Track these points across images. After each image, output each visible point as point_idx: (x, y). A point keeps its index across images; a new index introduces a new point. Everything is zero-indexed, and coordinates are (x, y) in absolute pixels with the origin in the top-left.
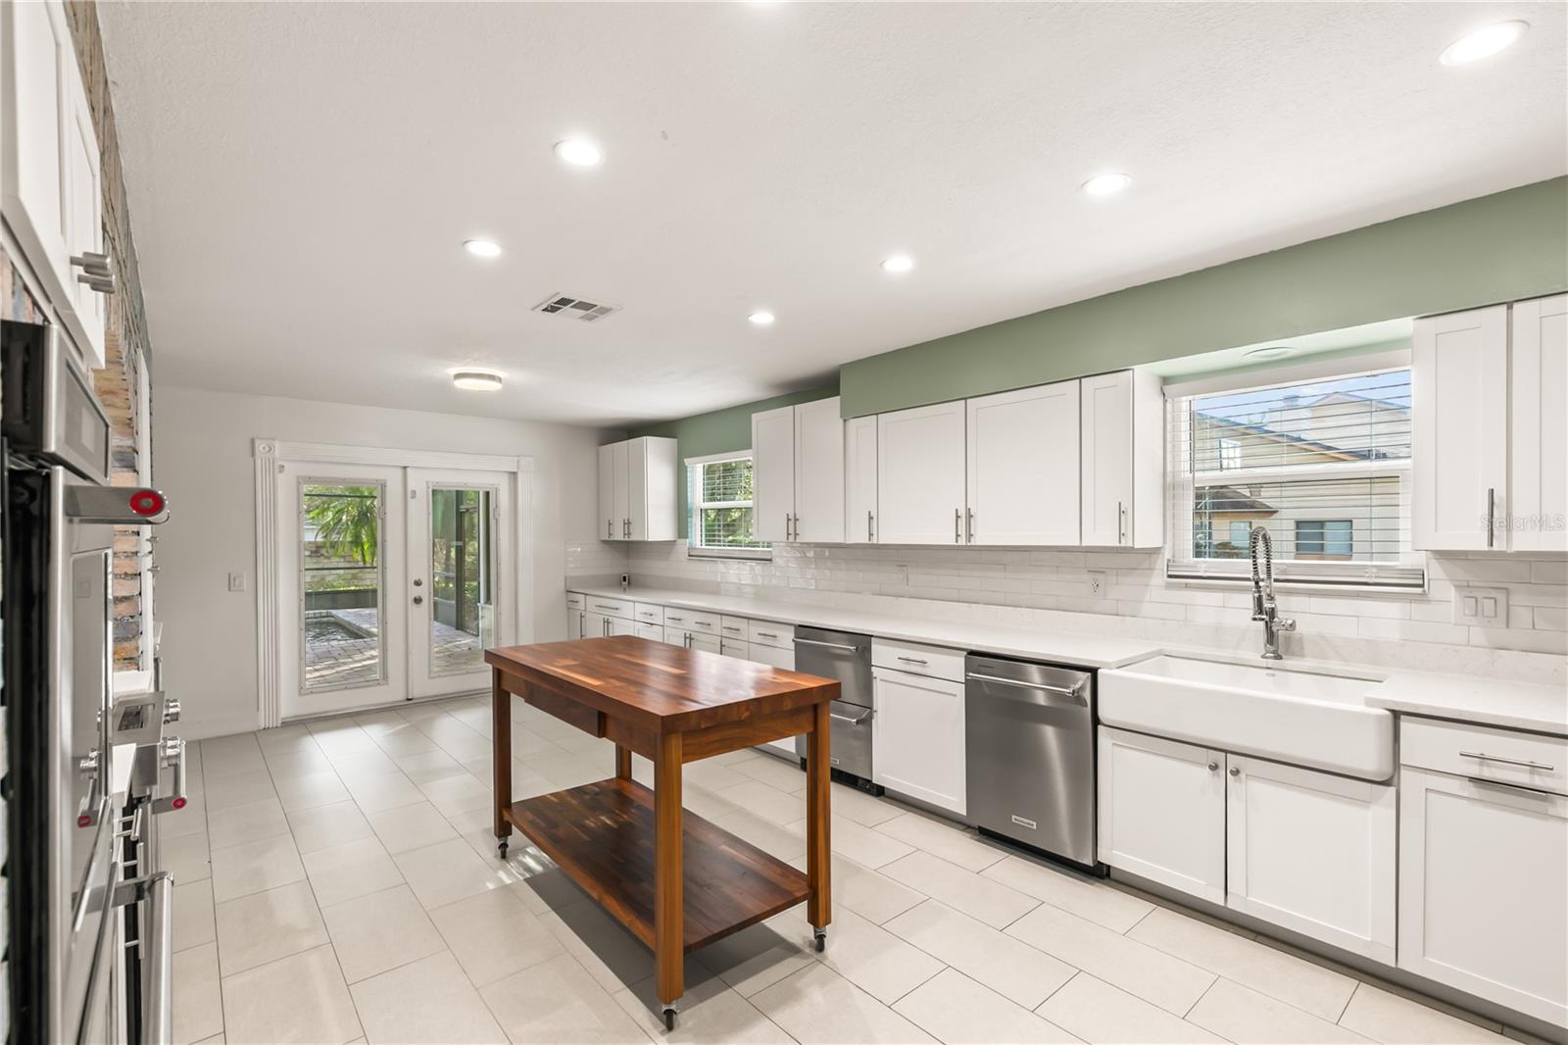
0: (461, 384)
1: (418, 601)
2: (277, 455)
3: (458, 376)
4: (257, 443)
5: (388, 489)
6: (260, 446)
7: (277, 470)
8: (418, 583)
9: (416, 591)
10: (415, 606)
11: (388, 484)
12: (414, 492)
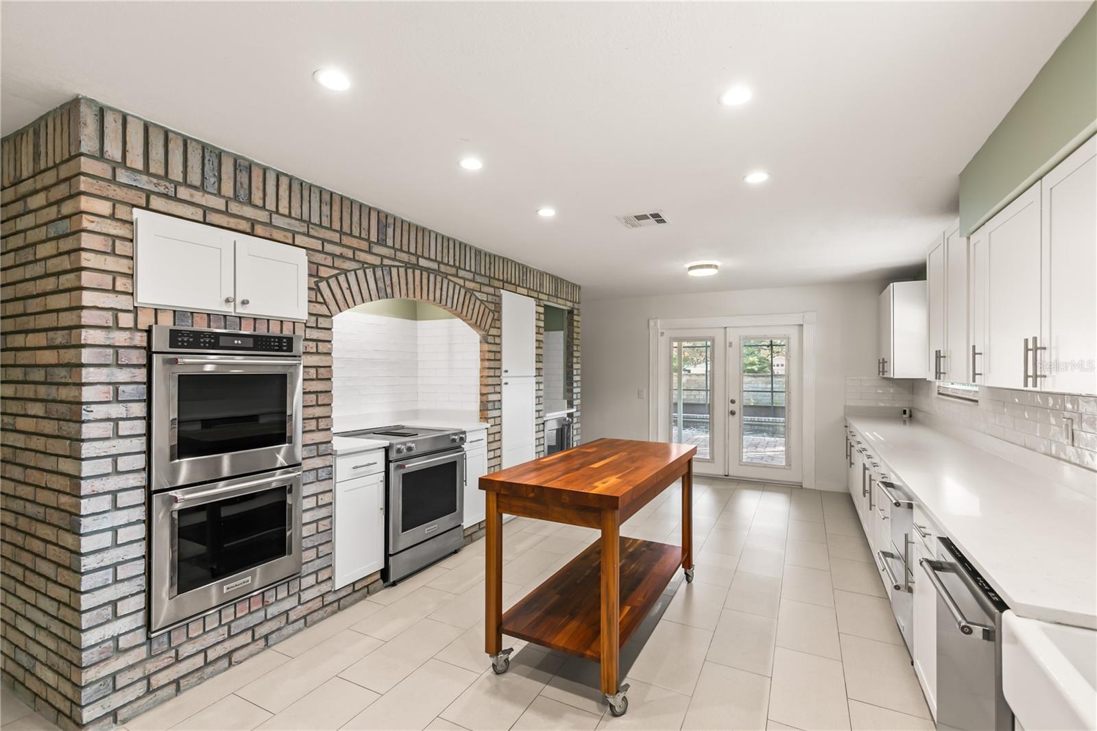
0: (693, 273)
1: (733, 413)
2: (659, 327)
3: (691, 268)
4: (650, 321)
5: (716, 342)
6: (652, 323)
7: (660, 334)
8: (733, 402)
9: (732, 407)
10: (731, 416)
11: (716, 339)
12: (731, 343)
